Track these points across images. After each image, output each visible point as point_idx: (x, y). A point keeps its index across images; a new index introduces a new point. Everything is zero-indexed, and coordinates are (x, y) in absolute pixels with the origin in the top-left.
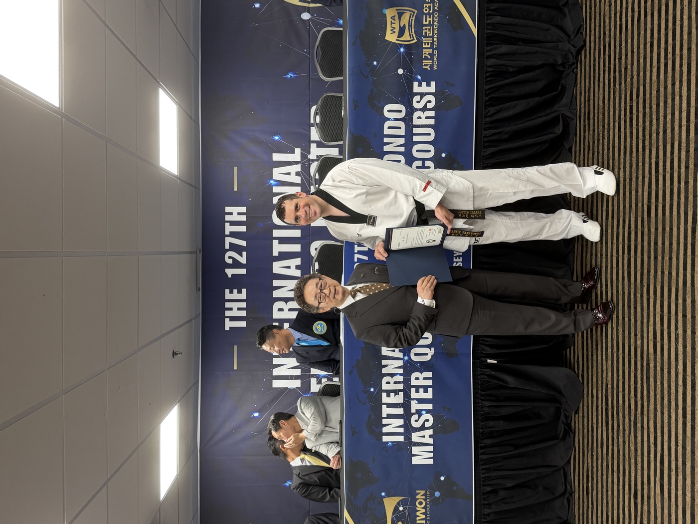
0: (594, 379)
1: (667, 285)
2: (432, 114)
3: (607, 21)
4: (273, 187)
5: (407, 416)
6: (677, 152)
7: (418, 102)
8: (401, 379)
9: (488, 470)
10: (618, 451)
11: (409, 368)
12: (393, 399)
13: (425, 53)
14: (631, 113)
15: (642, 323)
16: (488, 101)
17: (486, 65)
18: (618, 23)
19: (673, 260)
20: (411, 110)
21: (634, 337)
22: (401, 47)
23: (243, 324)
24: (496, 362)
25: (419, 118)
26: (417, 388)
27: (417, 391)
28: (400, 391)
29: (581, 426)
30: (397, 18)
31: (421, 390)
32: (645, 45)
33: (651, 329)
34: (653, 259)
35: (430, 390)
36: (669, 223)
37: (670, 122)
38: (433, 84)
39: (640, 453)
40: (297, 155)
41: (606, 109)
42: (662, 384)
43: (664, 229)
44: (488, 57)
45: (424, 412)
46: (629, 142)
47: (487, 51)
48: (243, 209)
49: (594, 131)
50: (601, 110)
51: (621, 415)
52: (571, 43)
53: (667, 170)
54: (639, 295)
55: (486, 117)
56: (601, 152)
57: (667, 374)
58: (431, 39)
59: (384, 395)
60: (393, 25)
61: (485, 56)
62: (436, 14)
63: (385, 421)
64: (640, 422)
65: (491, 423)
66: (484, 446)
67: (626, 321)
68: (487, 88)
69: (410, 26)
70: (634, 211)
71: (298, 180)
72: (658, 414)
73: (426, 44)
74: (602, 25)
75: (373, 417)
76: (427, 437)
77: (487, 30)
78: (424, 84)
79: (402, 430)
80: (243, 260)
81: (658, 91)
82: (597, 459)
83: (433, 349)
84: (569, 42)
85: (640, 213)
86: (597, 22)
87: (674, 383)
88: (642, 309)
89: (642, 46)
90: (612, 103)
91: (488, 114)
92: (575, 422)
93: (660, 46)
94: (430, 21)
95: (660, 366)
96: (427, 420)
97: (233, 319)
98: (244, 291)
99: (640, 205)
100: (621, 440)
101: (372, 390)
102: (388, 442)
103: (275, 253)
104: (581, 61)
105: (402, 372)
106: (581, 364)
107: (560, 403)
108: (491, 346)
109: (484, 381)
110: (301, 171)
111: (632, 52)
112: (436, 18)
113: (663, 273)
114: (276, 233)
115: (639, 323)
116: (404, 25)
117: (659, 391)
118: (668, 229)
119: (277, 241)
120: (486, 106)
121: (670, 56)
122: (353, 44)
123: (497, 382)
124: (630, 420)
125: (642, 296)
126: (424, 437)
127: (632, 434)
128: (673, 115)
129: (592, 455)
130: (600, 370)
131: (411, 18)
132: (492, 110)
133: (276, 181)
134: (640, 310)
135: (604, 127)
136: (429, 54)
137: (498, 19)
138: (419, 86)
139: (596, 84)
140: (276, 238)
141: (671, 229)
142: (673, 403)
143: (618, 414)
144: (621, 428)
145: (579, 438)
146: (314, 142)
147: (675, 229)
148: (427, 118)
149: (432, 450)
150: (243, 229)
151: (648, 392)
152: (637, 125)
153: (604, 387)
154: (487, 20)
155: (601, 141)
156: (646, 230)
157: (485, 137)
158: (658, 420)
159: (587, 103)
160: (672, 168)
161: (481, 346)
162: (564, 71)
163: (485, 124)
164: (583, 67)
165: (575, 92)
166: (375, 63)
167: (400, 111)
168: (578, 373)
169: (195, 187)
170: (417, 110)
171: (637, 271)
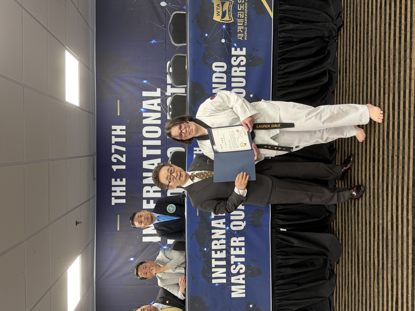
0: (350, 242)
1: (401, 185)
2: (244, 69)
3: (359, 8)
4: (143, 113)
5: (228, 266)
6: (408, 96)
7: (235, 61)
8: (224, 242)
9: (281, 300)
10: (366, 291)
11: (230, 234)
12: (220, 255)
13: (239, 29)
14: (375, 69)
15: (383, 209)
16: (280, 60)
17: (279, 37)
18: (366, 10)
19: (405, 169)
20: (230, 66)
21: (377, 218)
22: (224, 25)
23: (123, 201)
24: (285, 230)
25: (236, 71)
26: (235, 248)
27: (235, 250)
28: (224, 249)
29: (341, 272)
30: (220, 6)
31: (237, 249)
32: (385, 24)
33: (389, 213)
34: (391, 167)
35: (243, 249)
36: (402, 144)
37: (403, 76)
38: (244, 49)
39: (381, 295)
40: (158, 93)
41: (358, 66)
42: (397, 251)
43: (398, 148)
44: (280, 32)
45: (239, 263)
46: (374, 89)
47: (280, 28)
48: (124, 127)
49: (349, 80)
50: (354, 67)
51: (368, 268)
52: (334, 23)
53: (401, 108)
54: (380, 191)
55: (279, 71)
56: (354, 95)
57: (400, 245)
58: (243, 20)
59: (213, 252)
60: (218, 10)
61: (279, 31)
62: (246, 4)
63: (213, 270)
64: (381, 274)
65: (283, 270)
66: (278, 285)
67: (371, 207)
68: (280, 52)
69: (229, 11)
70: (377, 134)
71: (159, 108)
72: (394, 270)
73: (240, 23)
74: (355, 11)
75: (205, 268)
76: (241, 279)
77: (280, 14)
78: (238, 49)
79: (225, 275)
80: (123, 160)
81: (394, 55)
82: (352, 294)
83: (245, 222)
84: (332, 23)
85: (381, 136)
86: (352, 10)
87: (406, 251)
88: (383, 200)
89: (383, 25)
90: (362, 63)
91: (280, 69)
92: (337, 269)
93: (396, 25)
94: (242, 8)
95: (395, 239)
96: (241, 269)
97: (117, 198)
98: (124, 179)
99: (381, 131)
100: (368, 284)
101: (205, 249)
102: (215, 284)
103: (144, 155)
104: (341, 34)
105: (225, 238)
106: (340, 232)
107: (326, 256)
108: (282, 220)
109: (278, 242)
110: (161, 103)
111: (376, 29)
112: (246, 6)
113: (398, 177)
114: (145, 143)
115: (381, 209)
116: (226, 10)
117: (395, 255)
118: (401, 148)
119: (146, 148)
120: (279, 63)
121: (403, 32)
122: (192, 22)
123: (286, 243)
124: (374, 272)
125: (383, 191)
126: (239, 279)
127: (376, 281)
128: (405, 71)
129: (348, 292)
130: (353, 237)
131: (230, 6)
132: (283, 66)
133: (145, 109)
134: (381, 200)
135: (356, 78)
136: (241, 30)
137: (287, 7)
138: (235, 50)
139: (351, 50)
140: (145, 146)
141: (404, 148)
142: (405, 265)
143: (366, 267)
144: (368, 276)
145: (339, 280)
146: (169, 84)
147: (406, 148)
148: (240, 71)
149: (245, 288)
150: (123, 140)
151: (387, 255)
152: (380, 77)
153: (357, 249)
154: (280, 7)
155: (354, 87)
156: (386, 147)
157: (278, 84)
158: (394, 274)
159: (345, 62)
160: (404, 107)
161: (276, 219)
162: (329, 42)
163: (279, 75)
164: (342, 39)
165: (336, 55)
166: (206, 35)
167: (223, 67)
168: (339, 237)
169: (92, 113)
170: (234, 66)
171: (379, 174)
